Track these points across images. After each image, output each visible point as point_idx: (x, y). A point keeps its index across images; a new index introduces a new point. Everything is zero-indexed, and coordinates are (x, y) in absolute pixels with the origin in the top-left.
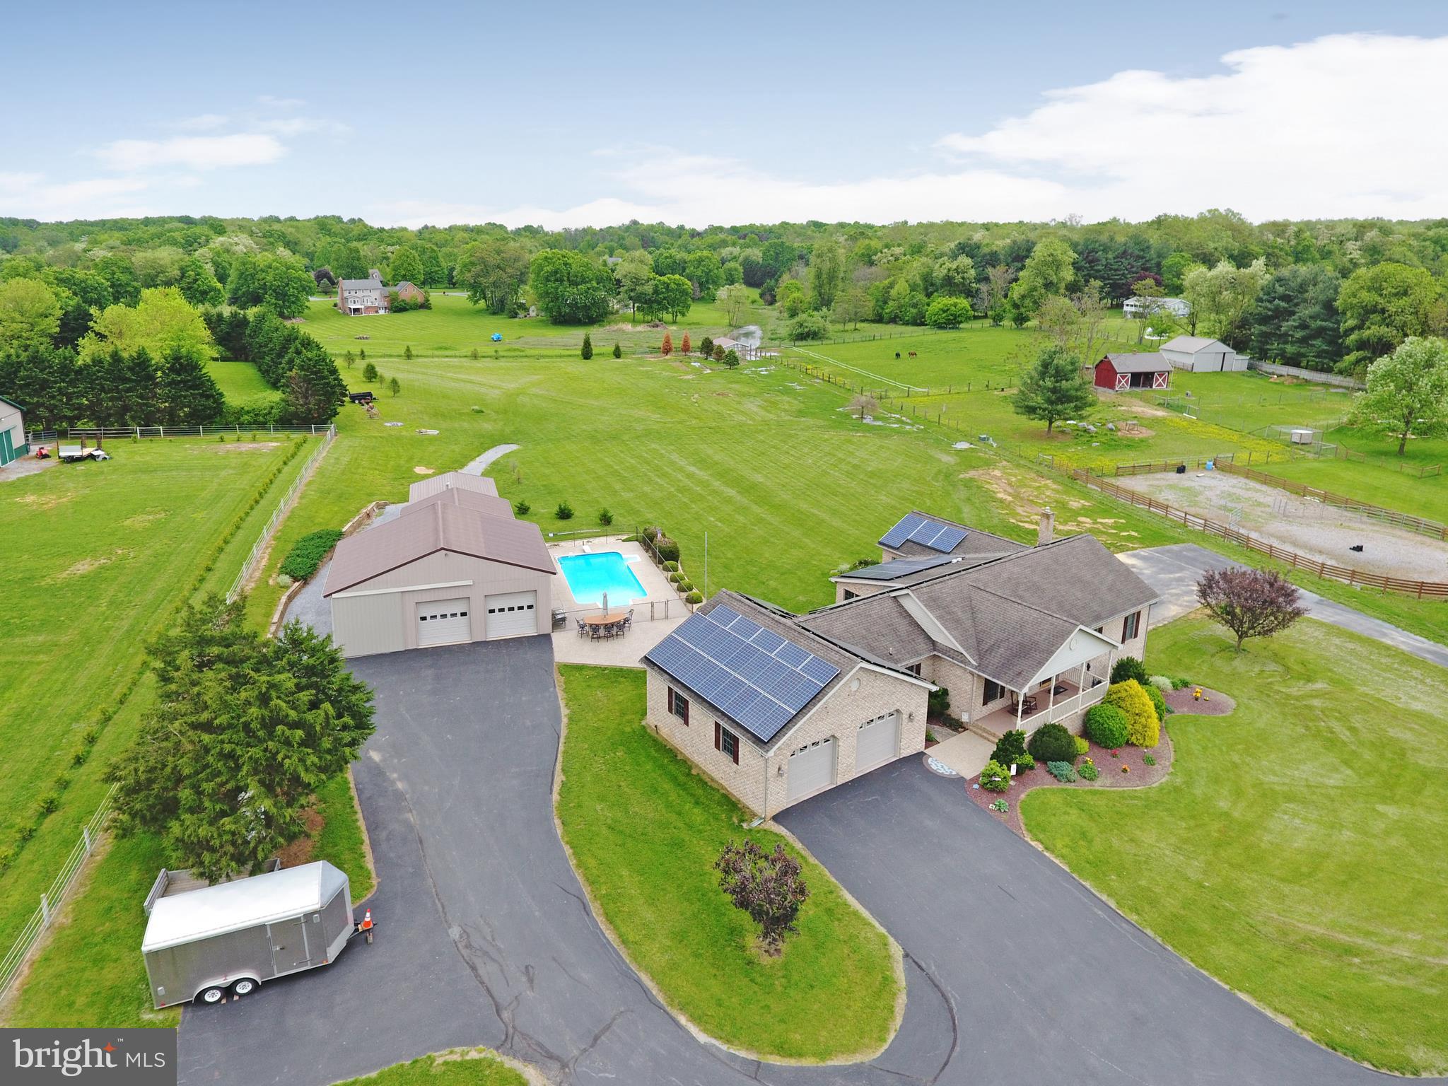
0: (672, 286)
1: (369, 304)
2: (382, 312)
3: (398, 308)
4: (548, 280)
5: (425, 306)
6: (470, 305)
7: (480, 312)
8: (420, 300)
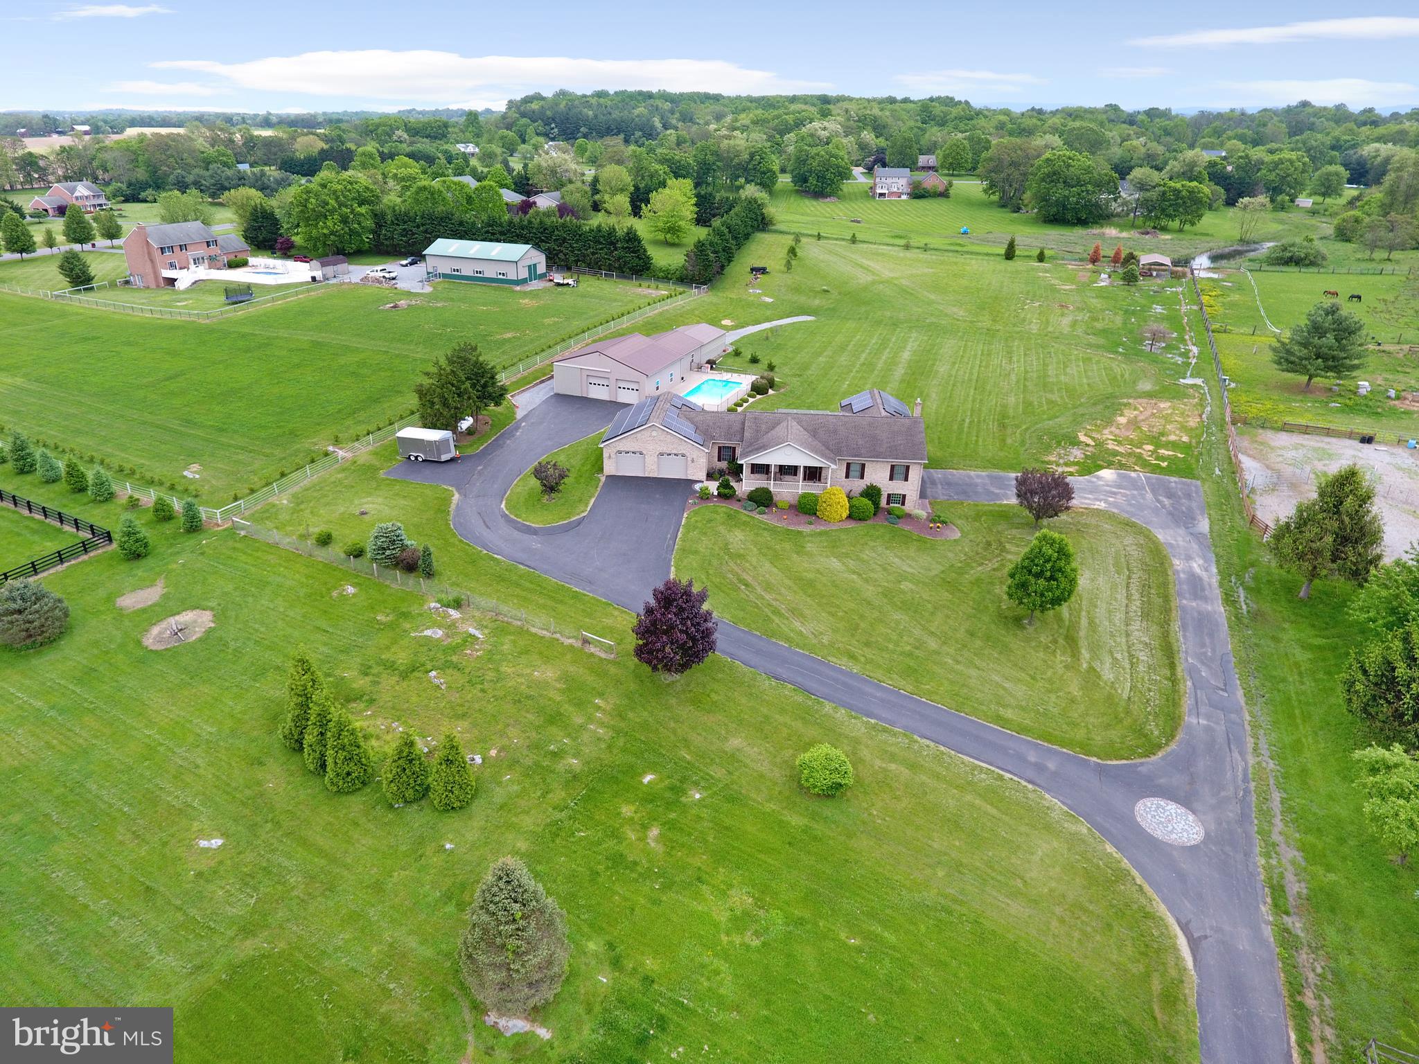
0: (1184, 193)
1: (895, 190)
2: (904, 197)
3: (918, 193)
4: (1043, 180)
5: (944, 194)
6: (984, 196)
7: (992, 203)
8: (941, 189)
